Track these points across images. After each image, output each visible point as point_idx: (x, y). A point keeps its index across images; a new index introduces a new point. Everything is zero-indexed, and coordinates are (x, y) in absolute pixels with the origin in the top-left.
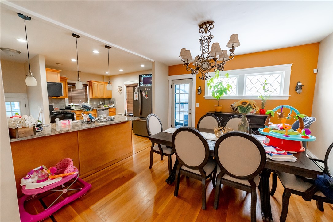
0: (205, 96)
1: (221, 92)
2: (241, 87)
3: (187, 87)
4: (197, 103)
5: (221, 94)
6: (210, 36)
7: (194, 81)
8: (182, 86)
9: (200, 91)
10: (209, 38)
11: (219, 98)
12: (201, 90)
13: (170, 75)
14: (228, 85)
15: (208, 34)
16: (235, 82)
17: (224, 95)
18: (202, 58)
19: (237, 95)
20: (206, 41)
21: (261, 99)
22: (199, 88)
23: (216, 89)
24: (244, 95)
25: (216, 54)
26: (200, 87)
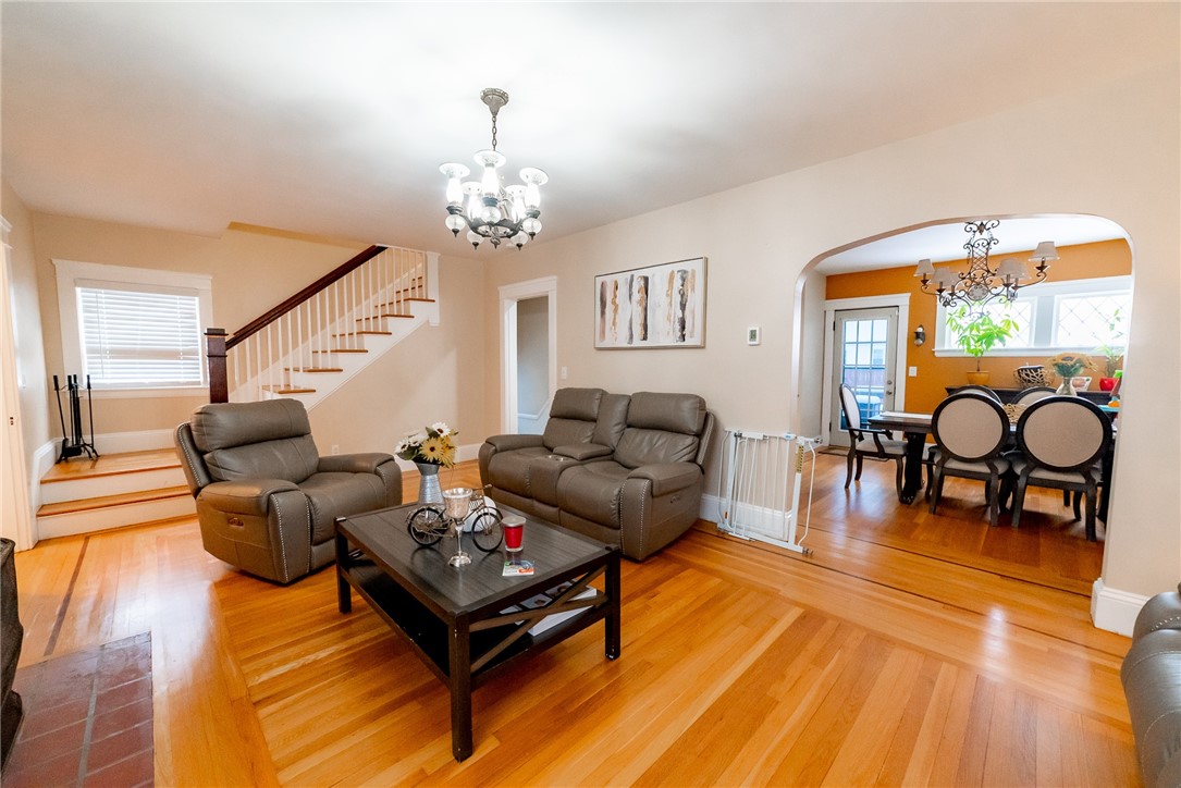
0: (936, 348)
1: (988, 339)
2: (1044, 324)
3: (880, 328)
4: (911, 368)
5: (989, 344)
6: (992, 239)
7: (904, 313)
8: (865, 325)
9: (920, 339)
10: (989, 244)
11: (980, 355)
12: (923, 334)
13: (828, 298)
14: (1008, 323)
15: (986, 234)
16: (1027, 314)
17: (997, 344)
18: (970, 278)
19: (1033, 346)
20: (980, 247)
21: (1104, 354)
22: (920, 330)
23: (974, 332)
24: (1052, 346)
25: (1008, 276)
26: (921, 326)
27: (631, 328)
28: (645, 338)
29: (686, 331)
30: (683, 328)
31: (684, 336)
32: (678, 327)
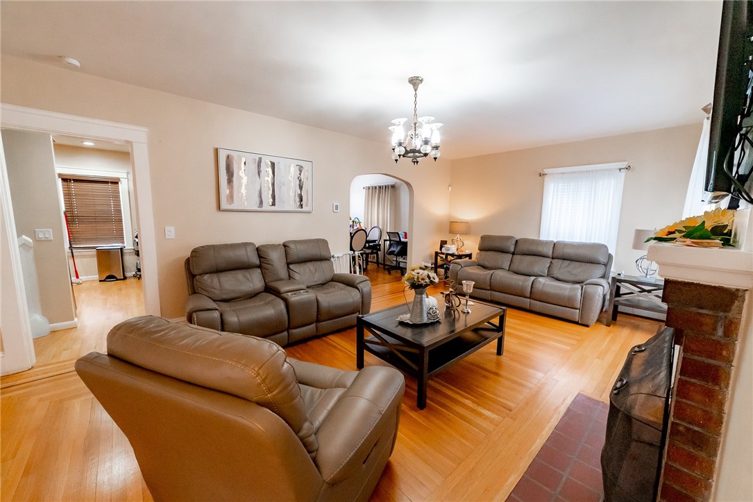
27: (260, 197)
28: (273, 204)
29: (304, 203)
30: (301, 200)
31: (302, 205)
32: (298, 200)
